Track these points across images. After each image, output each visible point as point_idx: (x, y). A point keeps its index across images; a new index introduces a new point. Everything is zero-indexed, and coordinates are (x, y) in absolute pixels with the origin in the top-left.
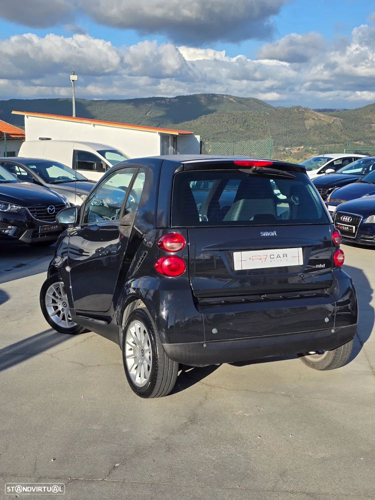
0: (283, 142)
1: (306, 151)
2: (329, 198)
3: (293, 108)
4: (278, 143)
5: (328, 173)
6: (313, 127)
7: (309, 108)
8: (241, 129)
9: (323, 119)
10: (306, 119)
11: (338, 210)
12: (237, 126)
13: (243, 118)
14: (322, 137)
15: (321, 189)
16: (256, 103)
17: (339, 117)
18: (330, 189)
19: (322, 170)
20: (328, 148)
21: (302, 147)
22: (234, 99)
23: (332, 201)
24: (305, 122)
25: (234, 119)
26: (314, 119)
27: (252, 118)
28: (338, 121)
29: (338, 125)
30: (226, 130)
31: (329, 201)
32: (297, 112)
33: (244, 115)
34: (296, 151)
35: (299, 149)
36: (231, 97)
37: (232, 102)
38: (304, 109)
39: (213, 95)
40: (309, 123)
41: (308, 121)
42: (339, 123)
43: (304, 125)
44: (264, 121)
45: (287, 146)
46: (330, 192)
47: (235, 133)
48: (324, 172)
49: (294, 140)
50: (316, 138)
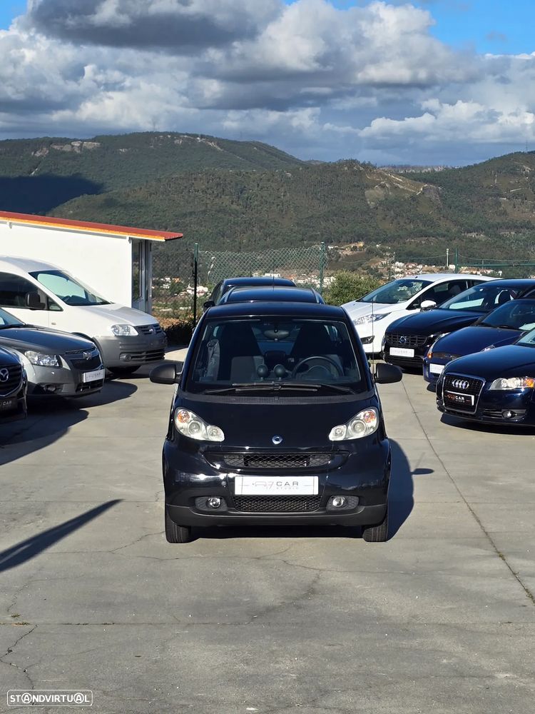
0: (322, 235)
1: (370, 252)
2: (430, 351)
3: (341, 164)
4: (312, 236)
5: (426, 309)
6: (381, 203)
7: (372, 163)
8: (234, 206)
9: (401, 187)
10: (368, 187)
11: (446, 371)
12: (226, 200)
13: (237, 185)
14: (402, 224)
15: (416, 337)
16: (264, 153)
17: (434, 184)
18: (432, 336)
19: (415, 302)
20: (413, 246)
21: (361, 244)
22: (218, 144)
23: (436, 356)
24: (366, 192)
25: (218, 184)
26: (383, 187)
27: (256, 185)
28: (433, 191)
29: (433, 198)
30: (204, 208)
31: (430, 357)
32: (349, 171)
33: (239, 178)
34: (348, 252)
35: (355, 248)
36: (211, 139)
37: (214, 150)
38: (364, 165)
39: (172, 134)
40: (374, 194)
41: (371, 191)
42: (433, 196)
43: (364, 200)
44: (282, 190)
45: (329, 241)
46: (430, 342)
47: (220, 215)
48: (419, 307)
49: (345, 228)
50: (388, 227)
